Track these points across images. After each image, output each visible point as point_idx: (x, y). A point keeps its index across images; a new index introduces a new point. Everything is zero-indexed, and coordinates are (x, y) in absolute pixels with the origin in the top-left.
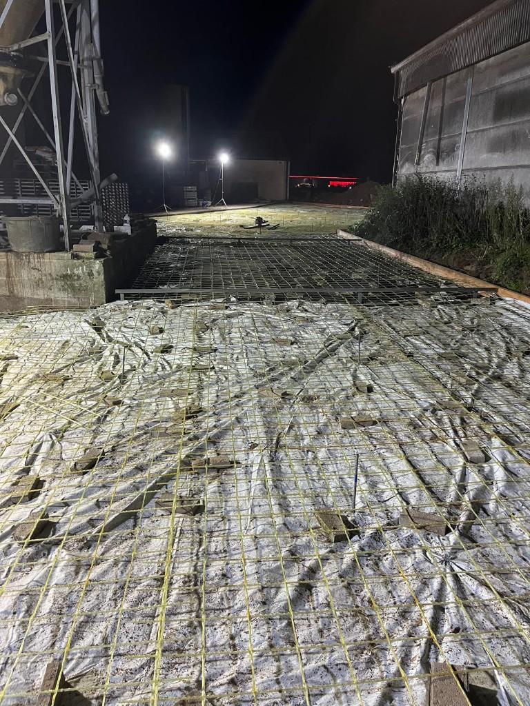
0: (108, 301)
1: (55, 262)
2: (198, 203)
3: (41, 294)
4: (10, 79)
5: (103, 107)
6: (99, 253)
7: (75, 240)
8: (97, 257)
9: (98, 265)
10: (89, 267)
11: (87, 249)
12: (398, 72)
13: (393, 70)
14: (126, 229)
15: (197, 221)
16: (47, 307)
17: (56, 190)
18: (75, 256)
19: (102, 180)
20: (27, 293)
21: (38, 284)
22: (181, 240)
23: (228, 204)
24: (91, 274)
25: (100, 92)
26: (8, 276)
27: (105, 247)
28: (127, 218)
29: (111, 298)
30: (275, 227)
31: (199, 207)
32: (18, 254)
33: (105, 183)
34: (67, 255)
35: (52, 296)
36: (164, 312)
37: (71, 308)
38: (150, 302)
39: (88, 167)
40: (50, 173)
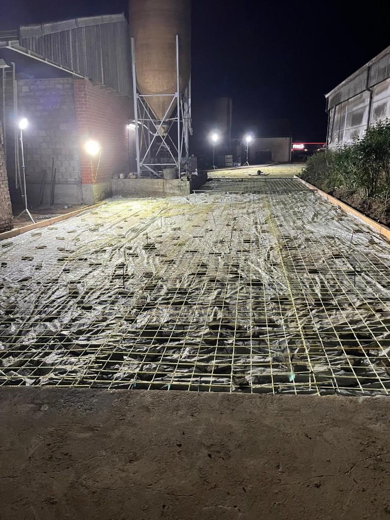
0: (190, 193)
1: (176, 182)
2: (233, 165)
3: (171, 192)
4: (165, 128)
5: (191, 132)
6: (188, 179)
7: (181, 176)
8: (188, 180)
9: (188, 183)
10: (186, 183)
11: (185, 178)
12: (328, 98)
13: (326, 96)
14: (196, 173)
15: (230, 173)
16: (174, 195)
17: (177, 160)
18: (182, 180)
19: (189, 156)
20: (168, 191)
21: (171, 188)
22: (218, 180)
23: (250, 165)
24: (186, 185)
25: (190, 129)
26: (163, 186)
27: (190, 178)
28: (196, 170)
29: (192, 192)
30: (267, 175)
31: (234, 166)
32: (166, 180)
33: (190, 158)
34: (180, 180)
35: (175, 192)
36: (206, 196)
37: (180, 195)
38: (203, 194)
39: (186, 153)
40: (176, 155)
